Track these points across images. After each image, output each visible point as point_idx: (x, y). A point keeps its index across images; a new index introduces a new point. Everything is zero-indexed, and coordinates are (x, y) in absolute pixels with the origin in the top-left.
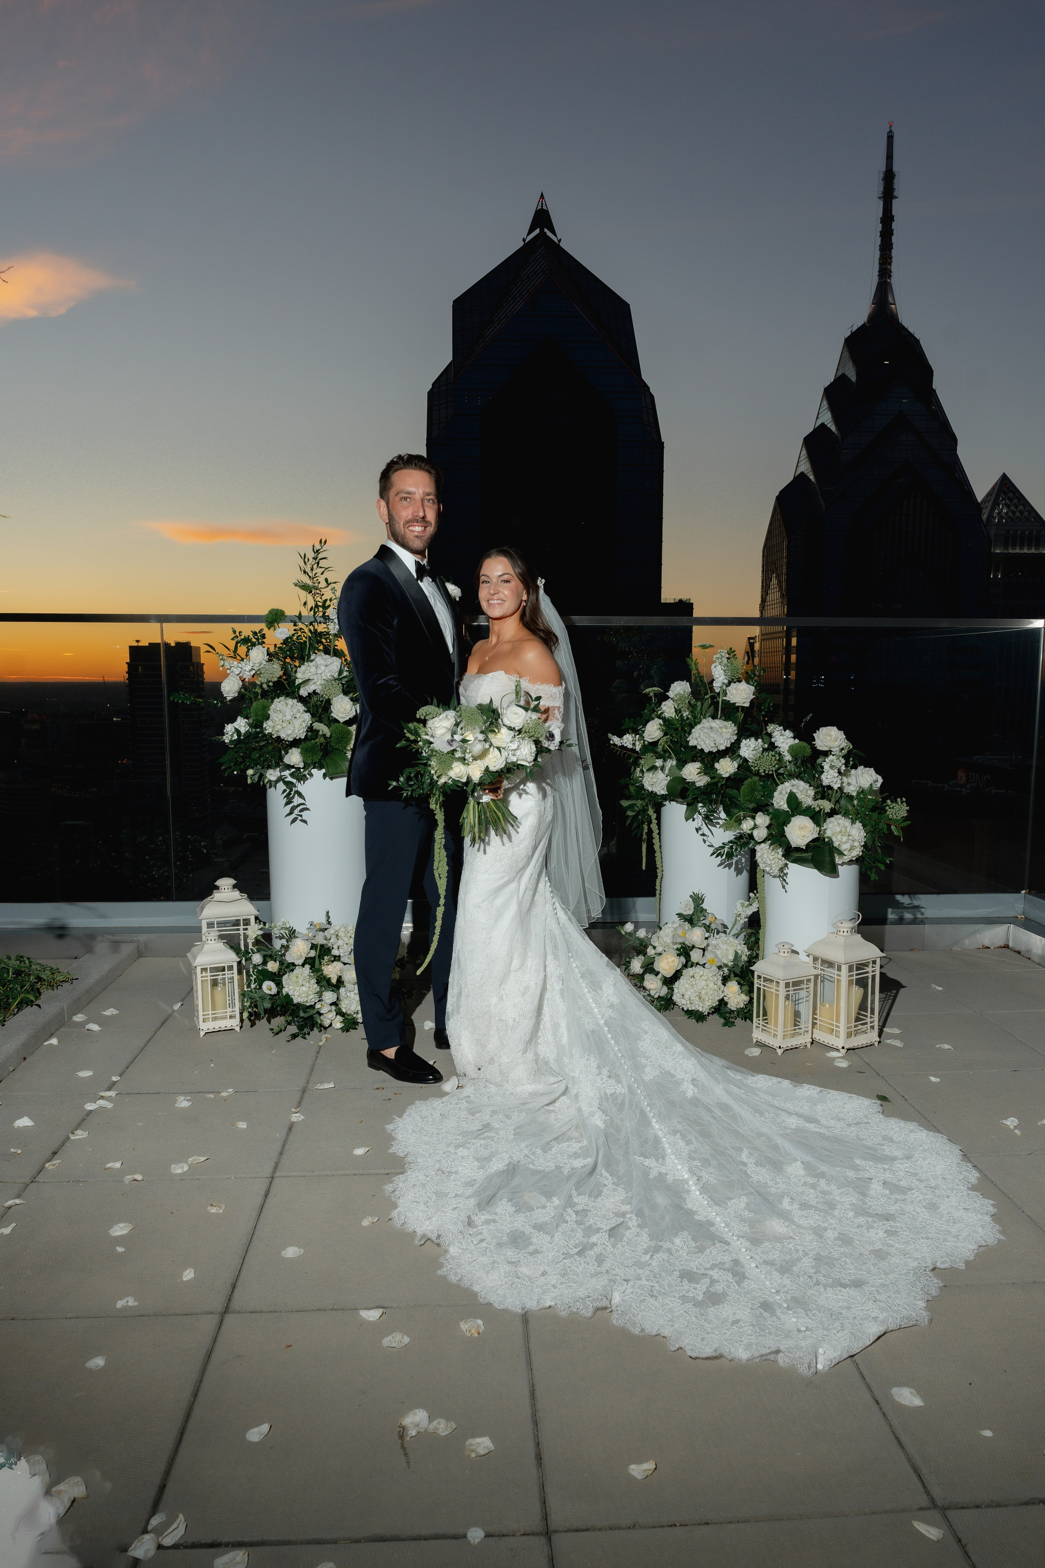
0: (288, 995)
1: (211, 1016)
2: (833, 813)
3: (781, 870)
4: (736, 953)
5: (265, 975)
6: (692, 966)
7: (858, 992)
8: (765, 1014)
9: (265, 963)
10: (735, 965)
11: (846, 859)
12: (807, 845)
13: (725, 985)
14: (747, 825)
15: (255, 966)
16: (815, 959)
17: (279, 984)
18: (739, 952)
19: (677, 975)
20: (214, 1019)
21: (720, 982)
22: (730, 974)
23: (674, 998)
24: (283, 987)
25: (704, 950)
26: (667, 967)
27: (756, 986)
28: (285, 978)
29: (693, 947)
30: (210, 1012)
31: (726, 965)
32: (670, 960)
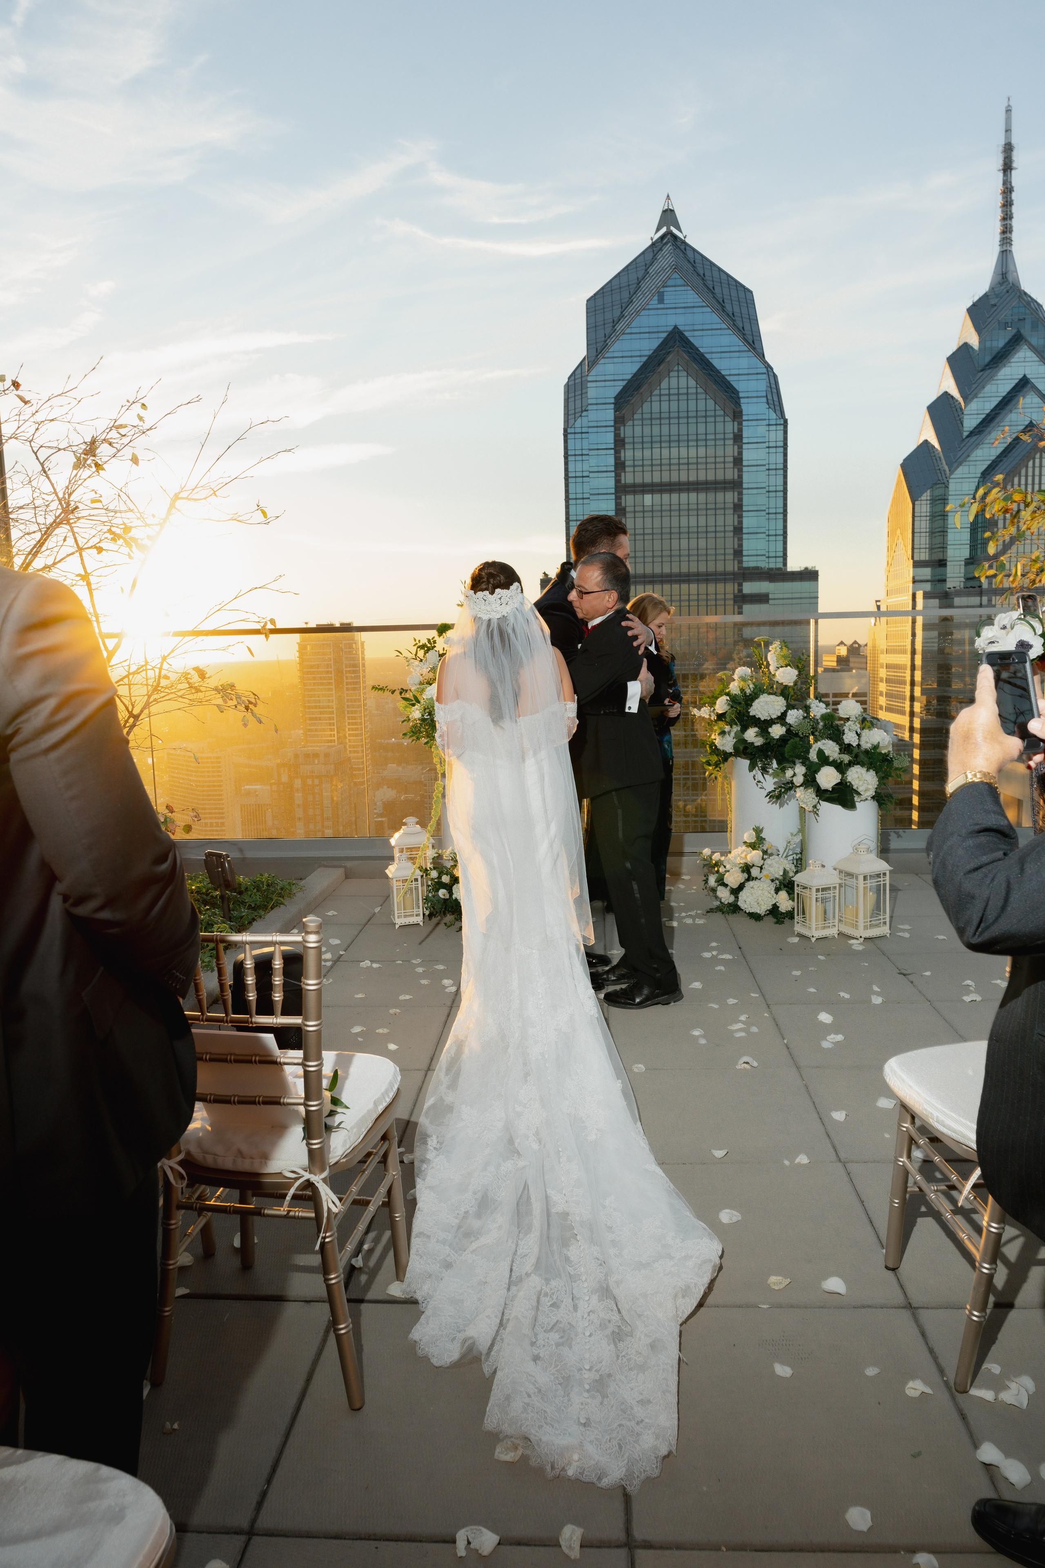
0: (456, 900)
1: (403, 914)
2: (850, 764)
3: (815, 807)
4: (785, 870)
5: (439, 885)
6: (753, 880)
7: (871, 896)
8: (804, 913)
9: (440, 877)
10: (784, 879)
11: (863, 797)
12: (833, 788)
13: (777, 893)
14: (789, 773)
15: (432, 879)
16: (841, 872)
17: (451, 893)
18: (788, 869)
19: (741, 887)
20: (405, 916)
21: (773, 892)
22: (780, 885)
23: (739, 903)
24: (453, 894)
25: (761, 868)
26: (733, 881)
27: (796, 892)
28: (454, 887)
29: (753, 865)
30: (403, 911)
31: (777, 879)
32: (736, 876)
